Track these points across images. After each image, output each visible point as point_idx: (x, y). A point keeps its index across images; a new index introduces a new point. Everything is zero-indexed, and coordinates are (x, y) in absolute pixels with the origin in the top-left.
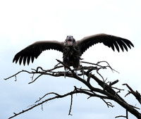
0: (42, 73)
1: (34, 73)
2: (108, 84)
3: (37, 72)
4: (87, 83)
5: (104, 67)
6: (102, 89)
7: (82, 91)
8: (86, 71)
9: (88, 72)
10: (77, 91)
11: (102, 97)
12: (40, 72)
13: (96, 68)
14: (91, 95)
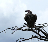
0: (17, 29)
1: (13, 29)
3: (15, 29)
4: (38, 34)
8: (38, 28)
10: (33, 37)
11: (45, 40)
14: (40, 39)
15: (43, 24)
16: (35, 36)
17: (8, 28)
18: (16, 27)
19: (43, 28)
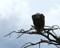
0: (24, 33)
1: (19, 33)
2: (59, 37)
3: (21, 32)
4: (48, 37)
5: (56, 29)
6: (55, 40)
7: (45, 41)
8: (47, 31)
9: (48, 31)
10: (42, 41)
11: (55, 44)
12: (22, 32)
13: (52, 29)
14: (50, 43)
15: (53, 26)
16: (44, 40)
17: (14, 32)
18: (22, 30)
19: (53, 31)
